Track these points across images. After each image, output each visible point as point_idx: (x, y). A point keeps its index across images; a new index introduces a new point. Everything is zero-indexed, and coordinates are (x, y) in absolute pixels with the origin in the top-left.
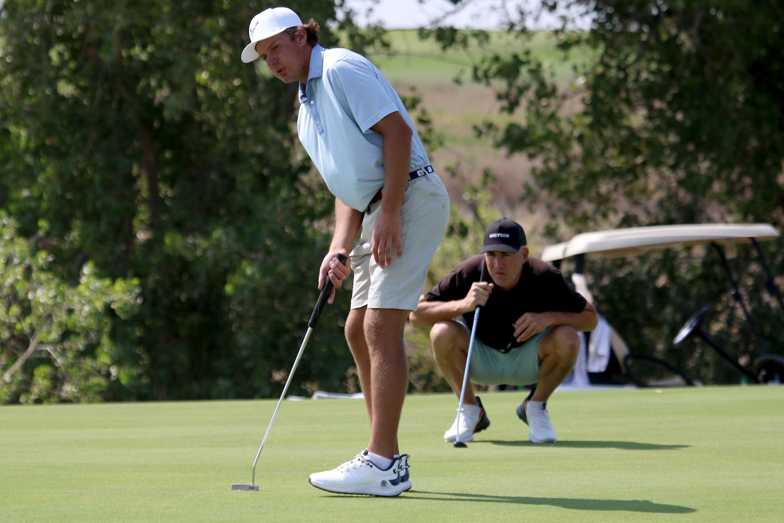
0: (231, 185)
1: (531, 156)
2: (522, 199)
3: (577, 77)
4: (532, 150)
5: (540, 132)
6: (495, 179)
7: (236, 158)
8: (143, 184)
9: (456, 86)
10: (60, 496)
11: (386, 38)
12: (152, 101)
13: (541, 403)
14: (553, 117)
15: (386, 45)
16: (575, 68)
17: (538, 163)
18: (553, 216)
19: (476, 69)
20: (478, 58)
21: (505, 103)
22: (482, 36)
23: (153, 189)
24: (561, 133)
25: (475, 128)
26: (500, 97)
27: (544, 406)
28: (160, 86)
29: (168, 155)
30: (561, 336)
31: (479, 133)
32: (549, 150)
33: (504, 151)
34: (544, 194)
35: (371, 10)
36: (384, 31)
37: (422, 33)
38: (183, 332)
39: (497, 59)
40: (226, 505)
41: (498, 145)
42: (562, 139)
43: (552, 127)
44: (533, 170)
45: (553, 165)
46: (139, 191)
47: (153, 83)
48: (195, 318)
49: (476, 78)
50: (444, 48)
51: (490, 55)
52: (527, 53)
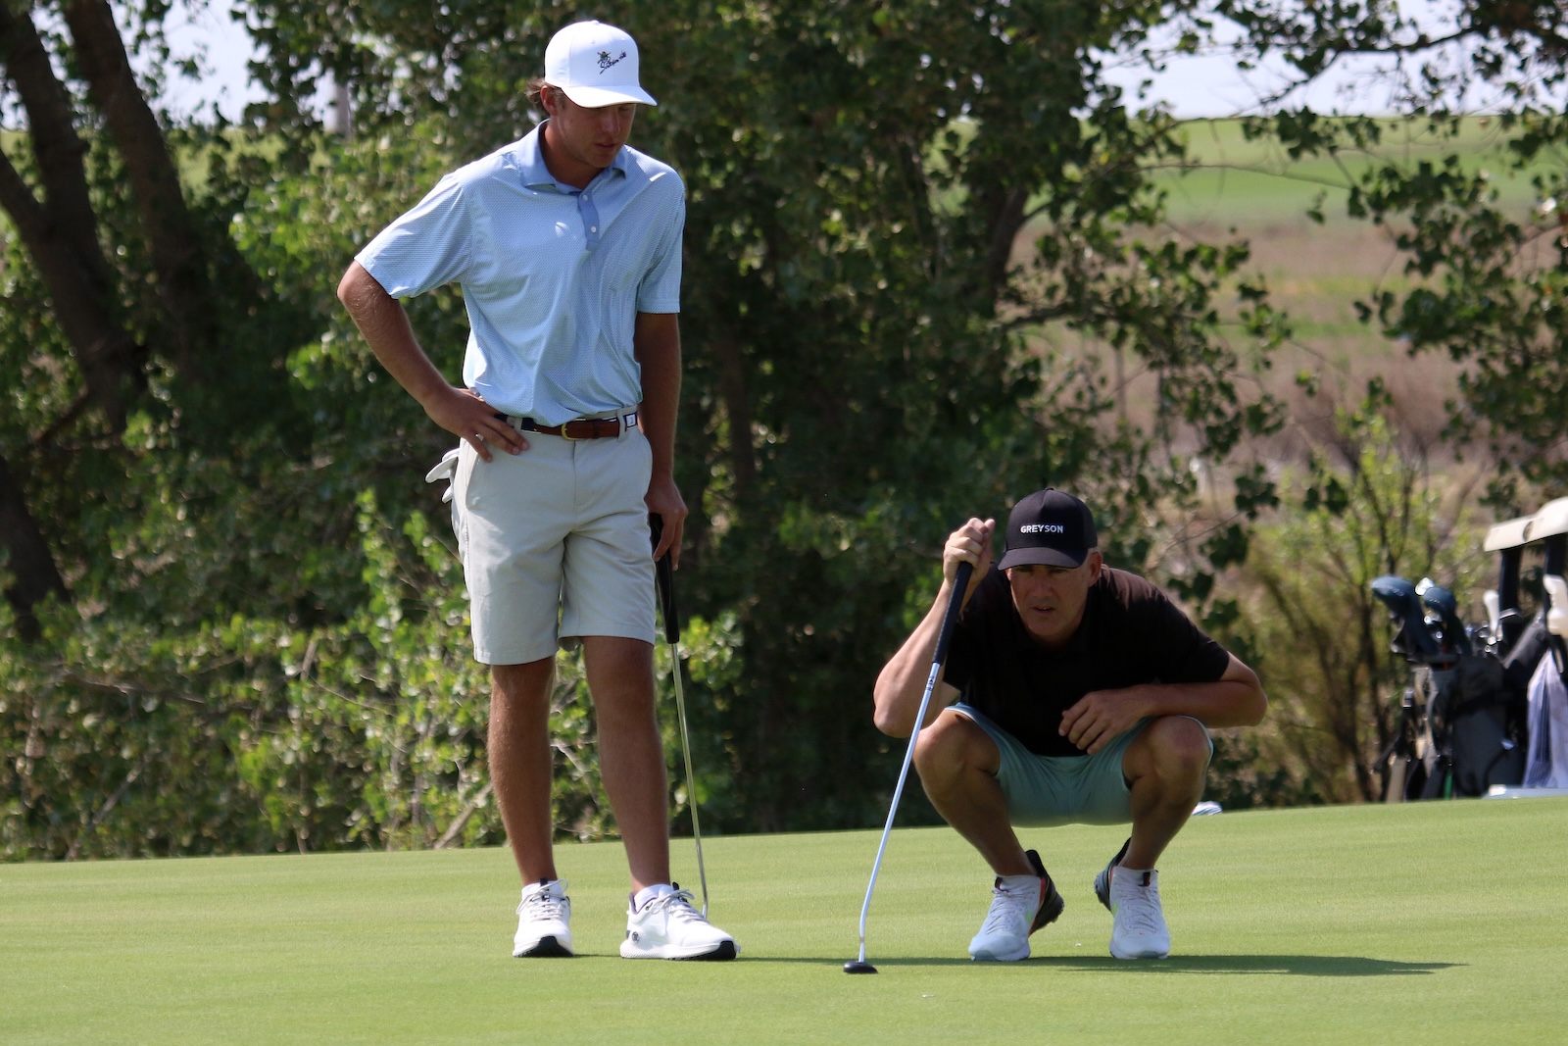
0: (890, 422)
1: (1457, 353)
2: (1444, 435)
3: (1540, 199)
4: (1458, 341)
5: (1473, 305)
6: (1389, 399)
7: (897, 370)
8: (721, 423)
9: (1313, 225)
10: (586, 1013)
11: (1175, 135)
12: (734, 265)
13: (1139, 873)
14: (1497, 275)
15: (1177, 149)
16: (1537, 182)
17: (1470, 366)
18: (1504, 466)
19: (1355, 192)
20: (1357, 172)
21: (1412, 255)
22: (1365, 129)
23: (741, 433)
24: (1513, 306)
25: (1359, 305)
26: (1403, 243)
27: (1146, 880)
28: (749, 238)
29: (767, 367)
30: (1165, 738)
31: (1365, 313)
32: (1492, 339)
33: (1402, 344)
34: (1484, 424)
35: (1148, 83)
36: (1176, 124)
37: (1251, 128)
38: (805, 703)
39: (1390, 173)
40: (899, 1025)
41: (1392, 334)
42: (1518, 319)
43: (1494, 295)
44: (1463, 379)
45: (1499, 368)
46: (714, 437)
47: (737, 231)
48: (825, 675)
49: (1355, 209)
50: (1295, 153)
51: (1378, 165)
52: (1451, 161)
